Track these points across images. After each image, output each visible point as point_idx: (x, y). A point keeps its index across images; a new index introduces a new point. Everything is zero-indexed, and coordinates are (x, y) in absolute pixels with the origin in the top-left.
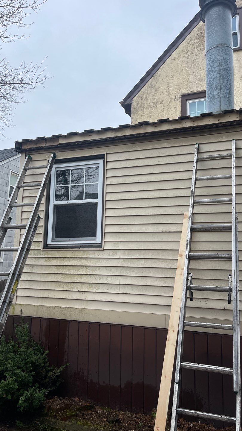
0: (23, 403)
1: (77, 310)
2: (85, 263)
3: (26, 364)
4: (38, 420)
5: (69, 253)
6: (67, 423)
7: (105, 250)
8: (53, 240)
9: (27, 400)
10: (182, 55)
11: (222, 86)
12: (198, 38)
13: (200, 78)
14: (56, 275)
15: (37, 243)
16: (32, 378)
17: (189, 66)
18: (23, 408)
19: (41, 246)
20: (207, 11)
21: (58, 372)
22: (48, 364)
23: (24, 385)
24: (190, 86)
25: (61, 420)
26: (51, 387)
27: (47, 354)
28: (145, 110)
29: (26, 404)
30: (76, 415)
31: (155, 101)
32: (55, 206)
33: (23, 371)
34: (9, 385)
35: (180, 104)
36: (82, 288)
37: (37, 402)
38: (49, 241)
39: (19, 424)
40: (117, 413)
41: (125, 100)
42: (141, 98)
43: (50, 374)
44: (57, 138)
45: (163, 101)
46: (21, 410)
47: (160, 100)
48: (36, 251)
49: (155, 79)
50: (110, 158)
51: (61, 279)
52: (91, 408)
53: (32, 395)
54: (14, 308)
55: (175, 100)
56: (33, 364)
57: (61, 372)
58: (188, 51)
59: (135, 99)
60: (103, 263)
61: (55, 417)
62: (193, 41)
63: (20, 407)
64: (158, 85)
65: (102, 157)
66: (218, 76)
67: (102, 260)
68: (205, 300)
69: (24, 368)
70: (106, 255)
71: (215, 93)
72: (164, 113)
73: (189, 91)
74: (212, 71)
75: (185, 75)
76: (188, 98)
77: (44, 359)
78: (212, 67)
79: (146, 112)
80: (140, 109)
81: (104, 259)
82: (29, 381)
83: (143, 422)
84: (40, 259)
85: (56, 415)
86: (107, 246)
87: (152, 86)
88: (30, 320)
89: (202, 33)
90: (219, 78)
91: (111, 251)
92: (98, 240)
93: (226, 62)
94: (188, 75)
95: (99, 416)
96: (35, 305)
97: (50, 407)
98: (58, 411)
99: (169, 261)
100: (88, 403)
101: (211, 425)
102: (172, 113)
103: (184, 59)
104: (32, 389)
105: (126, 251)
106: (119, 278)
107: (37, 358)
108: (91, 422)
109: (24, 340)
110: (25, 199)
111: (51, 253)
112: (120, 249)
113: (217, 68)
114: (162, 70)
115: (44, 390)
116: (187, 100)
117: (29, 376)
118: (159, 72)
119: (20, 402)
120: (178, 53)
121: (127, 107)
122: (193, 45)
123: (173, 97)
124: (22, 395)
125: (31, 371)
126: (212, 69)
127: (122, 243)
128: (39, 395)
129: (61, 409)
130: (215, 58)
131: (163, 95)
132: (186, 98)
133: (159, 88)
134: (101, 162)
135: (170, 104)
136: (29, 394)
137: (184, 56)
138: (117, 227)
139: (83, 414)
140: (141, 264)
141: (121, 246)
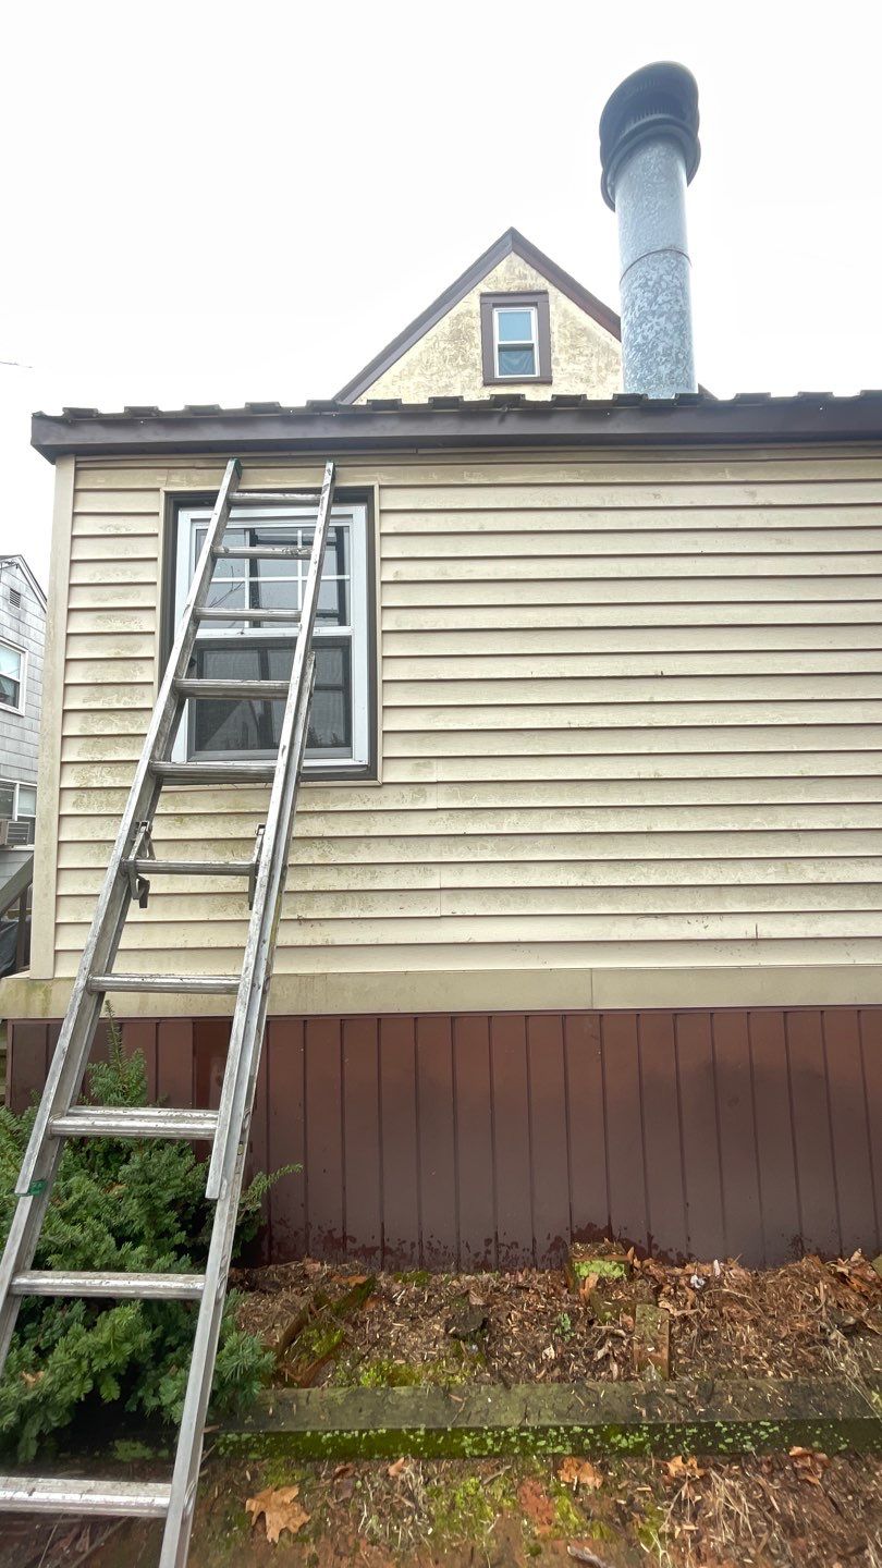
6: (326, 1391)
7: (385, 787)
8: (192, 755)
21: (249, 1198)
25: (303, 1384)
30: (343, 1344)
36: (309, 907)
38: (180, 761)
39: (131, 1451)
50: (390, 500)
54: (47, 993)
60: (382, 827)
65: (363, 495)
67: (379, 817)
70: (390, 800)
81: (383, 815)
86: (389, 774)
91: (407, 788)
92: (360, 755)
95: (409, 1316)
99: (593, 812)
105: (456, 788)
106: (436, 869)
112: (438, 783)
122: (441, 352)
127: (441, 761)
134: (359, 511)
138: (424, 713)
139: (360, 1329)
140: (508, 824)
141: (440, 772)
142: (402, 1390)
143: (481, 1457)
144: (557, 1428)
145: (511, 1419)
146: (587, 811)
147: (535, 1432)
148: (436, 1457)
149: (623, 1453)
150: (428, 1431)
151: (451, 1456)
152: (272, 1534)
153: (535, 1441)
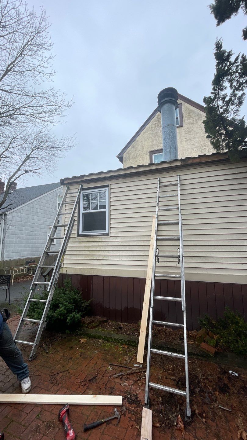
0: (69, 320)
1: (97, 269)
2: (100, 244)
3: (70, 299)
4: (78, 329)
5: (91, 239)
6: (93, 330)
7: (111, 237)
8: (82, 232)
9: (71, 319)
10: (149, 130)
11: (171, 147)
12: (157, 121)
13: (159, 142)
14: (85, 251)
15: (74, 234)
16: (73, 307)
17: (153, 136)
18: (69, 323)
19: (76, 236)
20: (162, 107)
21: (87, 303)
22: (82, 299)
23: (69, 311)
24: (154, 146)
25: (90, 328)
26: (84, 311)
27: (82, 294)
28: (130, 160)
29: (71, 321)
30: (98, 326)
31: (135, 155)
32: (83, 213)
33: (69, 303)
34: (62, 311)
35: (149, 156)
36: (99, 257)
37: (77, 320)
38: (80, 233)
39: (68, 332)
40: (120, 324)
41: (119, 154)
42: (128, 153)
43: (83, 305)
44: (83, 176)
45: (140, 155)
46: (69, 324)
47: (138, 155)
48: (73, 239)
49: (135, 143)
50: (112, 187)
51: (87, 253)
52: (106, 321)
53: (74, 316)
54: (62, 270)
55: (146, 154)
56: (74, 299)
57: (89, 303)
58: (152, 128)
59: (125, 154)
60: (110, 244)
61: (87, 327)
62: (155, 123)
63: (68, 323)
64: (137, 146)
65: (108, 186)
66: (169, 141)
67: (110, 242)
68: (165, 262)
69: (69, 302)
70: (111, 239)
71: (168, 150)
72: (141, 161)
73: (153, 149)
74: (166, 139)
75: (151, 141)
76: (153, 153)
77: (80, 296)
78: (166, 136)
79: (131, 161)
80: (127, 159)
82: (72, 309)
83: (134, 328)
84: (76, 243)
85: (87, 326)
86: (112, 235)
87: (133, 147)
88: (71, 276)
89: (159, 118)
90: (169, 142)
91: (114, 237)
92: (107, 232)
93: (173, 134)
94: (153, 141)
95: (110, 326)
96: (73, 268)
97: (84, 322)
98: (88, 324)
99: (146, 241)
100: (104, 319)
101: (170, 328)
102: (145, 161)
103: (150, 132)
104: (74, 313)
105: (122, 237)
106: (119, 251)
107: (76, 296)
108: (106, 329)
109: (69, 287)
110: (67, 210)
111: (81, 239)
112: (119, 236)
113: (168, 137)
114: (139, 138)
115: (80, 313)
116: (153, 154)
117: (72, 306)
118: (137, 139)
119: (68, 320)
120: (147, 129)
121: (121, 158)
122: (155, 125)
123: (145, 152)
124: (69, 316)
125: (73, 303)
126: (166, 137)
127: (120, 232)
128: (78, 316)
129: (90, 323)
130: (167, 131)
131: (140, 152)
132: (152, 153)
133: (137, 148)
134: (107, 189)
135: (144, 156)
136: (72, 316)
137: (151, 131)
139: (102, 325)
140: (131, 244)
141: (120, 234)
142: (103, 332)
143: (112, 342)
144: (123, 340)
145: (117, 337)
146: (145, 241)
147: (120, 340)
148: (106, 341)
149: (133, 346)
150: (105, 337)
151: (108, 341)
152: (81, 342)
153: (120, 341)
